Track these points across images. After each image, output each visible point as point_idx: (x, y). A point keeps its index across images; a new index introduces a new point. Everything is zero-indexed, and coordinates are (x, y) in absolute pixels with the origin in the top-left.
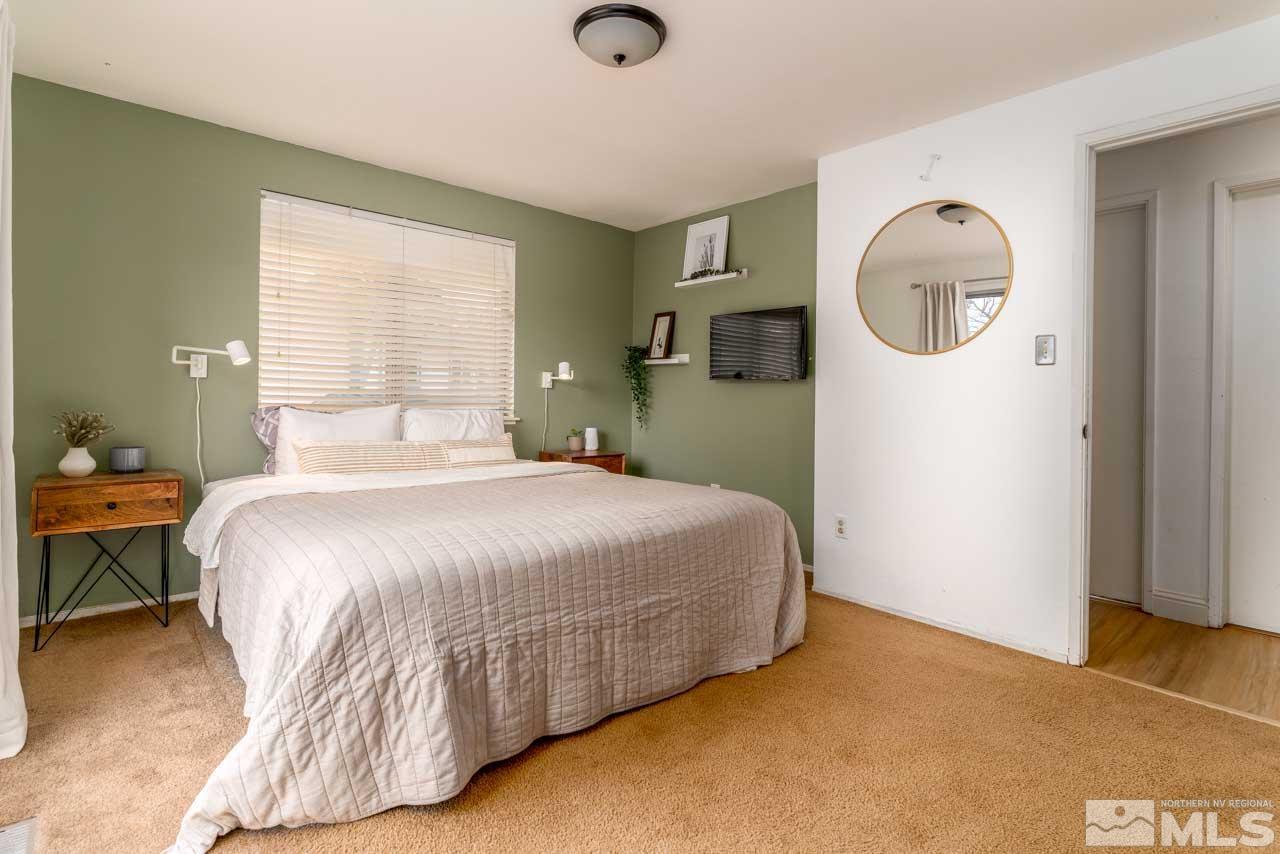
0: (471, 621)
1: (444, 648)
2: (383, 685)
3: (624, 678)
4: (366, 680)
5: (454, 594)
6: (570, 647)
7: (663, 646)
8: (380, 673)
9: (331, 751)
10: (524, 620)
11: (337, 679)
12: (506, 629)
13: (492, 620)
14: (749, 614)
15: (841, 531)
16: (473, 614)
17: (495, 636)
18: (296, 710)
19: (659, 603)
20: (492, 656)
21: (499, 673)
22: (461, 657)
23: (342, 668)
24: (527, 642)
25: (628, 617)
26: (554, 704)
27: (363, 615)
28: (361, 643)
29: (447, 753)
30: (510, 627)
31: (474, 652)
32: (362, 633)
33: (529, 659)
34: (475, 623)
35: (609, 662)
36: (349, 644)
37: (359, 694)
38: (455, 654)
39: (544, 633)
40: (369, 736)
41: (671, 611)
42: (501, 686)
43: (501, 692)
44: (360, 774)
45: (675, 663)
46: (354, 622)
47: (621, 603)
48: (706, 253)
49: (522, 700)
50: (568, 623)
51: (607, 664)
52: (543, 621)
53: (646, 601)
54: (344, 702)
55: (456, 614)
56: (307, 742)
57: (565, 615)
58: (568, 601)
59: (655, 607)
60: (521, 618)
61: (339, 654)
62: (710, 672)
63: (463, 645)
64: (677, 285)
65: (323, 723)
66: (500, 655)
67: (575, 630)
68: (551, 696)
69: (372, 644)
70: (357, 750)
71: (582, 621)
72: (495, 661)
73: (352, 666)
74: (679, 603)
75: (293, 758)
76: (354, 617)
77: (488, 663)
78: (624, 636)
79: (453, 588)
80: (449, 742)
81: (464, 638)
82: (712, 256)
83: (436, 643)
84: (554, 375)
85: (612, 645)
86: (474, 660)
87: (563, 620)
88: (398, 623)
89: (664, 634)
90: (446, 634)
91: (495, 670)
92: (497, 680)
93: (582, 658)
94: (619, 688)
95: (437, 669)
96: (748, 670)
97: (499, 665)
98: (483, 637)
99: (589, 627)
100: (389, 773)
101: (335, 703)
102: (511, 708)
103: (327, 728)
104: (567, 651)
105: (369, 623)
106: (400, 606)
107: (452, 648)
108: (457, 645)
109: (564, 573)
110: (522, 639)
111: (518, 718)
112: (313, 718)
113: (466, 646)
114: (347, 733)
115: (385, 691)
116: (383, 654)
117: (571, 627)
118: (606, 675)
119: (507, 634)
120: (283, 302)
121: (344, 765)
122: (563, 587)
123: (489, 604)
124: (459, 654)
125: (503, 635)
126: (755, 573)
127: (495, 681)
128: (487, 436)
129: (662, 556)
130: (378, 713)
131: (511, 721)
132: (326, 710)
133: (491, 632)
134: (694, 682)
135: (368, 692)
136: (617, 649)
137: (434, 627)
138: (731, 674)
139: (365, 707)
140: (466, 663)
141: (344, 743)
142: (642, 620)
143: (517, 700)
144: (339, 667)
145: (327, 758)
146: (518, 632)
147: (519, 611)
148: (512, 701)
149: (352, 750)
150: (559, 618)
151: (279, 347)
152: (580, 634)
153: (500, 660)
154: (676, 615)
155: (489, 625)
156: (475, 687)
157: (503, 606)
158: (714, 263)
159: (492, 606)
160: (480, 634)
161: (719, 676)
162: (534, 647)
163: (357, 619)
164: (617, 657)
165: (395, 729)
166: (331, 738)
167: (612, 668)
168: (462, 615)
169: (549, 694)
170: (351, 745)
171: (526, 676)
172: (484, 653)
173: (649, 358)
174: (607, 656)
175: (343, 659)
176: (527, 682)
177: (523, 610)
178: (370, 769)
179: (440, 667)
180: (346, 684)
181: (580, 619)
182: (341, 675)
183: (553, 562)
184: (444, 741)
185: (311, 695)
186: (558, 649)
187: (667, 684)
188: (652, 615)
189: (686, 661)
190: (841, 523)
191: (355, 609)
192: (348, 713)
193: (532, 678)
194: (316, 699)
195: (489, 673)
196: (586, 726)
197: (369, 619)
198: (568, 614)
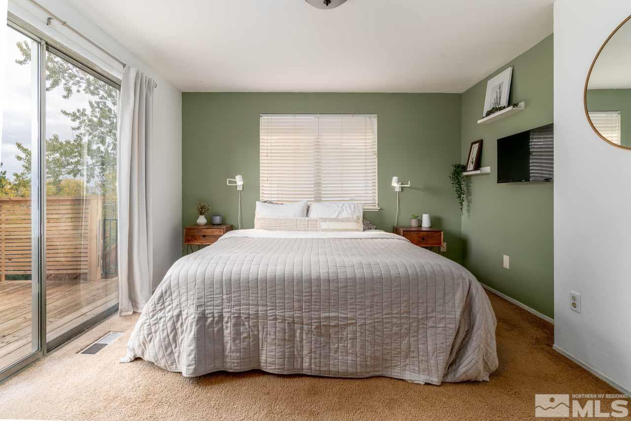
0: (216, 300)
1: (200, 309)
2: (176, 318)
3: (310, 355)
4: (170, 314)
5: (210, 286)
6: (272, 327)
7: (340, 345)
8: (176, 312)
9: (158, 338)
10: (245, 307)
11: (161, 310)
12: (234, 308)
13: (228, 302)
14: (423, 344)
15: (574, 305)
16: (218, 297)
17: (227, 310)
18: (147, 318)
19: (337, 318)
20: (225, 320)
21: (229, 329)
22: (209, 315)
23: (163, 306)
24: (246, 318)
25: (313, 321)
26: (263, 354)
27: (172, 286)
28: (170, 298)
29: (193, 356)
30: (236, 308)
31: (216, 315)
32: (171, 294)
33: (247, 327)
34: (218, 302)
35: (299, 344)
36: (166, 297)
37: (168, 319)
38: (206, 314)
39: (257, 316)
40: (171, 337)
41: (347, 325)
42: (230, 335)
43: (229, 338)
44: (168, 352)
45: (350, 358)
46: (168, 289)
47: (309, 312)
48: (497, 97)
49: (241, 346)
50: (272, 314)
51: (297, 343)
52: (256, 310)
53: (327, 314)
54: (163, 320)
55: (209, 295)
56: (150, 332)
57: (270, 310)
58: (272, 303)
59: (335, 320)
60: (244, 305)
61: (162, 300)
62: (384, 373)
63: (211, 310)
64: (479, 122)
65: (155, 326)
66: (230, 320)
67: (275, 319)
68: (262, 350)
69: (174, 300)
70: (166, 342)
71: (280, 316)
72: (227, 322)
73: (167, 307)
74: (354, 321)
75: (146, 336)
76: (168, 286)
77: (224, 322)
78: (310, 331)
79: (209, 283)
80: (194, 352)
81: (212, 307)
82: (500, 98)
83: (197, 306)
84: (402, 184)
85: (301, 333)
86: (216, 319)
87: (269, 312)
88: (184, 293)
89: (341, 338)
90: (203, 303)
91: (227, 327)
92: (228, 332)
93: (279, 335)
94: (306, 360)
95: (194, 318)
96: (416, 382)
97: (229, 325)
98: (222, 309)
99: (285, 320)
100: (179, 356)
101: (160, 320)
102: (235, 348)
103: (156, 329)
104: (271, 330)
105: (174, 290)
106: (186, 286)
107: (205, 310)
108: (208, 309)
109: (270, 288)
110: (243, 316)
111: (238, 354)
112: (152, 323)
113: (212, 311)
114: (163, 333)
115: (178, 321)
116: (177, 305)
117: (274, 317)
118: (297, 350)
119: (235, 311)
120: (269, 158)
121: (162, 346)
122: (270, 294)
123: (227, 294)
124: (207, 314)
125: (232, 311)
126: (432, 317)
127: (227, 332)
128: (350, 216)
129: (342, 290)
130: (174, 329)
131: (234, 354)
132: (156, 322)
133: (226, 308)
134: (367, 375)
135: (170, 319)
136: (304, 336)
137: (198, 299)
138: (403, 380)
139: (169, 324)
140: (211, 319)
141: (162, 337)
142: (323, 325)
143: (239, 345)
144: (161, 305)
145: (156, 340)
146: (241, 312)
147: (242, 302)
148: (235, 345)
149: (165, 341)
150: (266, 310)
151: (268, 177)
152: (279, 322)
153: (230, 323)
154: (350, 328)
155: (225, 304)
156: (215, 332)
157: (234, 297)
158: (501, 103)
159: (229, 296)
160: (221, 308)
161: (391, 378)
162: (250, 322)
163: (169, 288)
164: (304, 341)
165: (181, 338)
166: (158, 333)
167: (302, 347)
168: (212, 296)
169: (260, 348)
170: (164, 338)
171: (245, 335)
172: (221, 317)
173: (467, 171)
174: (298, 339)
175: (163, 303)
176: (245, 338)
177: (245, 301)
178: (172, 352)
179: (196, 317)
180: (163, 314)
181: (279, 314)
182: (162, 309)
183: (265, 281)
184: (192, 351)
185: (151, 314)
186: (265, 326)
187: (342, 368)
188: (331, 324)
189: (358, 359)
190: (574, 298)
191: (168, 283)
192: (163, 325)
193: (248, 337)
194: (153, 316)
195: (224, 327)
196: (281, 373)
197: (174, 289)
198: (272, 309)
